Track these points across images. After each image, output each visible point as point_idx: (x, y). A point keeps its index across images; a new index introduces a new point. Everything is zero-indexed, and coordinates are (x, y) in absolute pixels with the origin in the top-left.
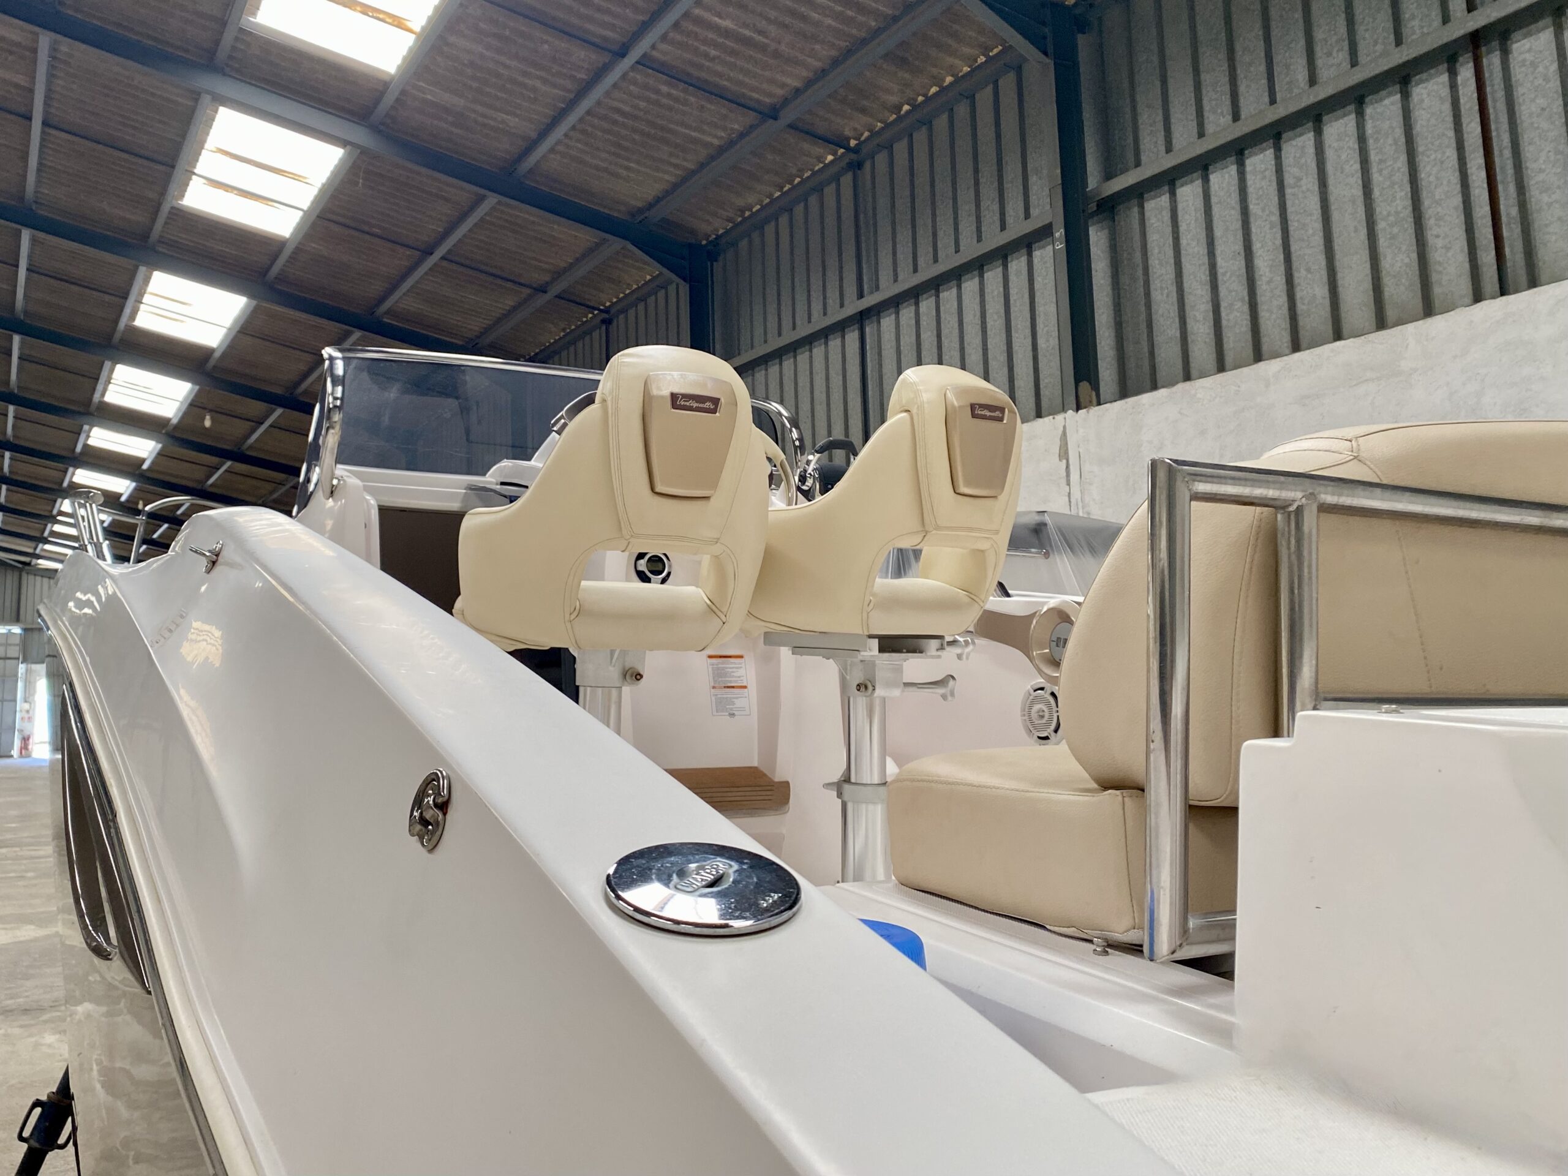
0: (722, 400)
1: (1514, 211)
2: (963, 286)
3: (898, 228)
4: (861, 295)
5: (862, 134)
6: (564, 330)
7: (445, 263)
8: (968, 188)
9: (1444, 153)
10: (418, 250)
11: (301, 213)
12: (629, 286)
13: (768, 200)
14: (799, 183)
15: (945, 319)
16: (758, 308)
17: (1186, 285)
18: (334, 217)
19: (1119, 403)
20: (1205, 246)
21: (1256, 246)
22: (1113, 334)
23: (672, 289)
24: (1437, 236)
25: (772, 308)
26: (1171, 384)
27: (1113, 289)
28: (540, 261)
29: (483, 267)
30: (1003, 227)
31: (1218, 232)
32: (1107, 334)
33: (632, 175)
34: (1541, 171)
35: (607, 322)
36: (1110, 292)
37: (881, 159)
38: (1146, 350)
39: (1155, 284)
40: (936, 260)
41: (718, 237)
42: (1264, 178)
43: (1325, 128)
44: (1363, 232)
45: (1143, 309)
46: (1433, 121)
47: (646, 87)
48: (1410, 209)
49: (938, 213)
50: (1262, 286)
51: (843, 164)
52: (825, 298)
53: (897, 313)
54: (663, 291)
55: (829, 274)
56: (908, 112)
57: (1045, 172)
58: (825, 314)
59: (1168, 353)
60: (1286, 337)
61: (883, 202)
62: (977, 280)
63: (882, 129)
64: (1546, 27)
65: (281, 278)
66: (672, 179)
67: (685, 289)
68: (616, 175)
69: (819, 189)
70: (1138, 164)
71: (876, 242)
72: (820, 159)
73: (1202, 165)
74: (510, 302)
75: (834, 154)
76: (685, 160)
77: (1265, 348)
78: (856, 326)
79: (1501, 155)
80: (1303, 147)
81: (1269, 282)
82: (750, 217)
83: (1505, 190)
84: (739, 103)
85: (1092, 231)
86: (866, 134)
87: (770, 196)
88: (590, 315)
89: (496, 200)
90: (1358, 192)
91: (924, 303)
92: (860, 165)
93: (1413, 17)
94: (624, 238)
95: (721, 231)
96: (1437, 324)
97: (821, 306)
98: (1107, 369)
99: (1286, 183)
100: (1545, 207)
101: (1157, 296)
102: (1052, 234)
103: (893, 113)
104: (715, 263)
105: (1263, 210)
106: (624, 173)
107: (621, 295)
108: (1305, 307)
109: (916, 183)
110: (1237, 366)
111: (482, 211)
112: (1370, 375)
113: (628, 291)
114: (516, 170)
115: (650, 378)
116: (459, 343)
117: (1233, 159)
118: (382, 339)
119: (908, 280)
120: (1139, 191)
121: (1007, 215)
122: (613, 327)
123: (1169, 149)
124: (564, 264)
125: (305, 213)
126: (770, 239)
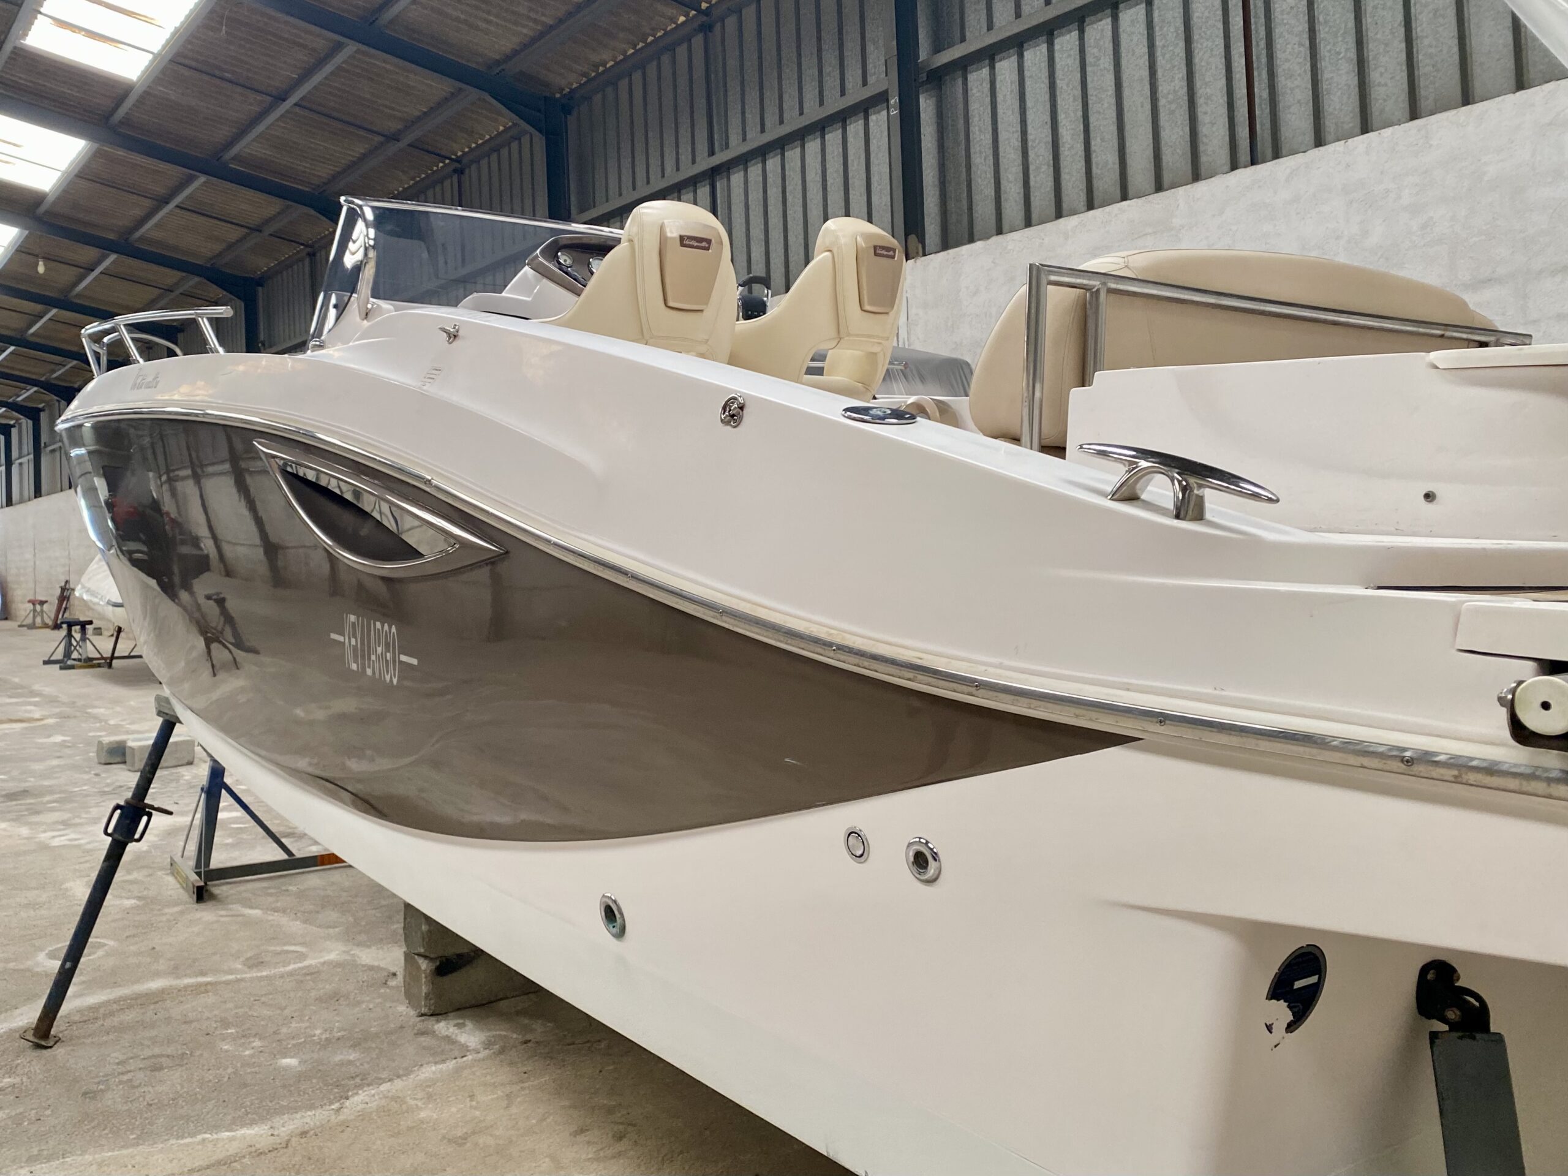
0: (713, 241)
1: (1265, 94)
2: (806, 146)
3: (747, 89)
4: (712, 153)
6: (413, 179)
7: (297, 110)
8: (812, 54)
9: (1214, 41)
10: (270, 95)
11: (150, 56)
12: (482, 136)
13: (621, 57)
14: (652, 42)
15: (790, 176)
16: (612, 164)
17: (1001, 149)
18: (186, 62)
19: (942, 253)
20: (1018, 115)
21: (1061, 117)
22: (938, 193)
23: (525, 140)
24: (1206, 113)
25: (626, 163)
26: (986, 237)
27: (939, 152)
28: (393, 109)
29: (335, 114)
30: (843, 93)
31: (1029, 103)
32: (932, 193)
33: (492, 28)
34: (1287, 60)
35: (460, 172)
36: (936, 155)
37: (731, 22)
38: (965, 207)
39: (975, 148)
40: (781, 122)
41: (572, 91)
42: (1070, 56)
43: (1120, 15)
44: (1148, 106)
45: (964, 170)
46: (1206, 14)
48: (1186, 89)
49: (784, 76)
50: (1065, 152)
51: (696, 25)
52: (677, 153)
53: (746, 170)
54: (516, 143)
55: (682, 131)
57: (881, 42)
58: (678, 169)
59: (984, 209)
60: (1083, 197)
61: (732, 63)
62: (818, 141)
65: (126, 122)
66: (531, 33)
67: (540, 142)
68: (477, 28)
69: (671, 48)
70: (963, 39)
71: (726, 103)
72: (673, 20)
73: (1018, 43)
74: (360, 149)
75: (687, 15)
76: (543, 15)
77: (1065, 206)
78: (707, 182)
79: (1258, 45)
80: (1102, 30)
81: (1072, 147)
82: (604, 72)
83: (1260, 75)
85: (922, 100)
87: (624, 52)
88: (441, 165)
89: (355, 48)
90: (1145, 73)
91: (771, 161)
92: (710, 27)
94: (484, 90)
95: (575, 85)
96: (1201, 187)
97: (673, 162)
98: (932, 224)
99: (1087, 62)
100: (1289, 91)
101: (976, 159)
102: (887, 101)
104: (569, 117)
105: (1068, 85)
106: (484, 25)
107: (474, 145)
108: (1099, 172)
109: (764, 47)
110: (1042, 222)
111: (339, 59)
112: (1150, 230)
113: (480, 142)
114: (377, 19)
115: (663, 223)
116: (307, 189)
117: (1044, 38)
118: (229, 185)
119: (756, 139)
120: (964, 65)
121: (846, 81)
122: (465, 178)
123: (990, 27)
124: (417, 113)
125: (156, 56)
126: (624, 96)
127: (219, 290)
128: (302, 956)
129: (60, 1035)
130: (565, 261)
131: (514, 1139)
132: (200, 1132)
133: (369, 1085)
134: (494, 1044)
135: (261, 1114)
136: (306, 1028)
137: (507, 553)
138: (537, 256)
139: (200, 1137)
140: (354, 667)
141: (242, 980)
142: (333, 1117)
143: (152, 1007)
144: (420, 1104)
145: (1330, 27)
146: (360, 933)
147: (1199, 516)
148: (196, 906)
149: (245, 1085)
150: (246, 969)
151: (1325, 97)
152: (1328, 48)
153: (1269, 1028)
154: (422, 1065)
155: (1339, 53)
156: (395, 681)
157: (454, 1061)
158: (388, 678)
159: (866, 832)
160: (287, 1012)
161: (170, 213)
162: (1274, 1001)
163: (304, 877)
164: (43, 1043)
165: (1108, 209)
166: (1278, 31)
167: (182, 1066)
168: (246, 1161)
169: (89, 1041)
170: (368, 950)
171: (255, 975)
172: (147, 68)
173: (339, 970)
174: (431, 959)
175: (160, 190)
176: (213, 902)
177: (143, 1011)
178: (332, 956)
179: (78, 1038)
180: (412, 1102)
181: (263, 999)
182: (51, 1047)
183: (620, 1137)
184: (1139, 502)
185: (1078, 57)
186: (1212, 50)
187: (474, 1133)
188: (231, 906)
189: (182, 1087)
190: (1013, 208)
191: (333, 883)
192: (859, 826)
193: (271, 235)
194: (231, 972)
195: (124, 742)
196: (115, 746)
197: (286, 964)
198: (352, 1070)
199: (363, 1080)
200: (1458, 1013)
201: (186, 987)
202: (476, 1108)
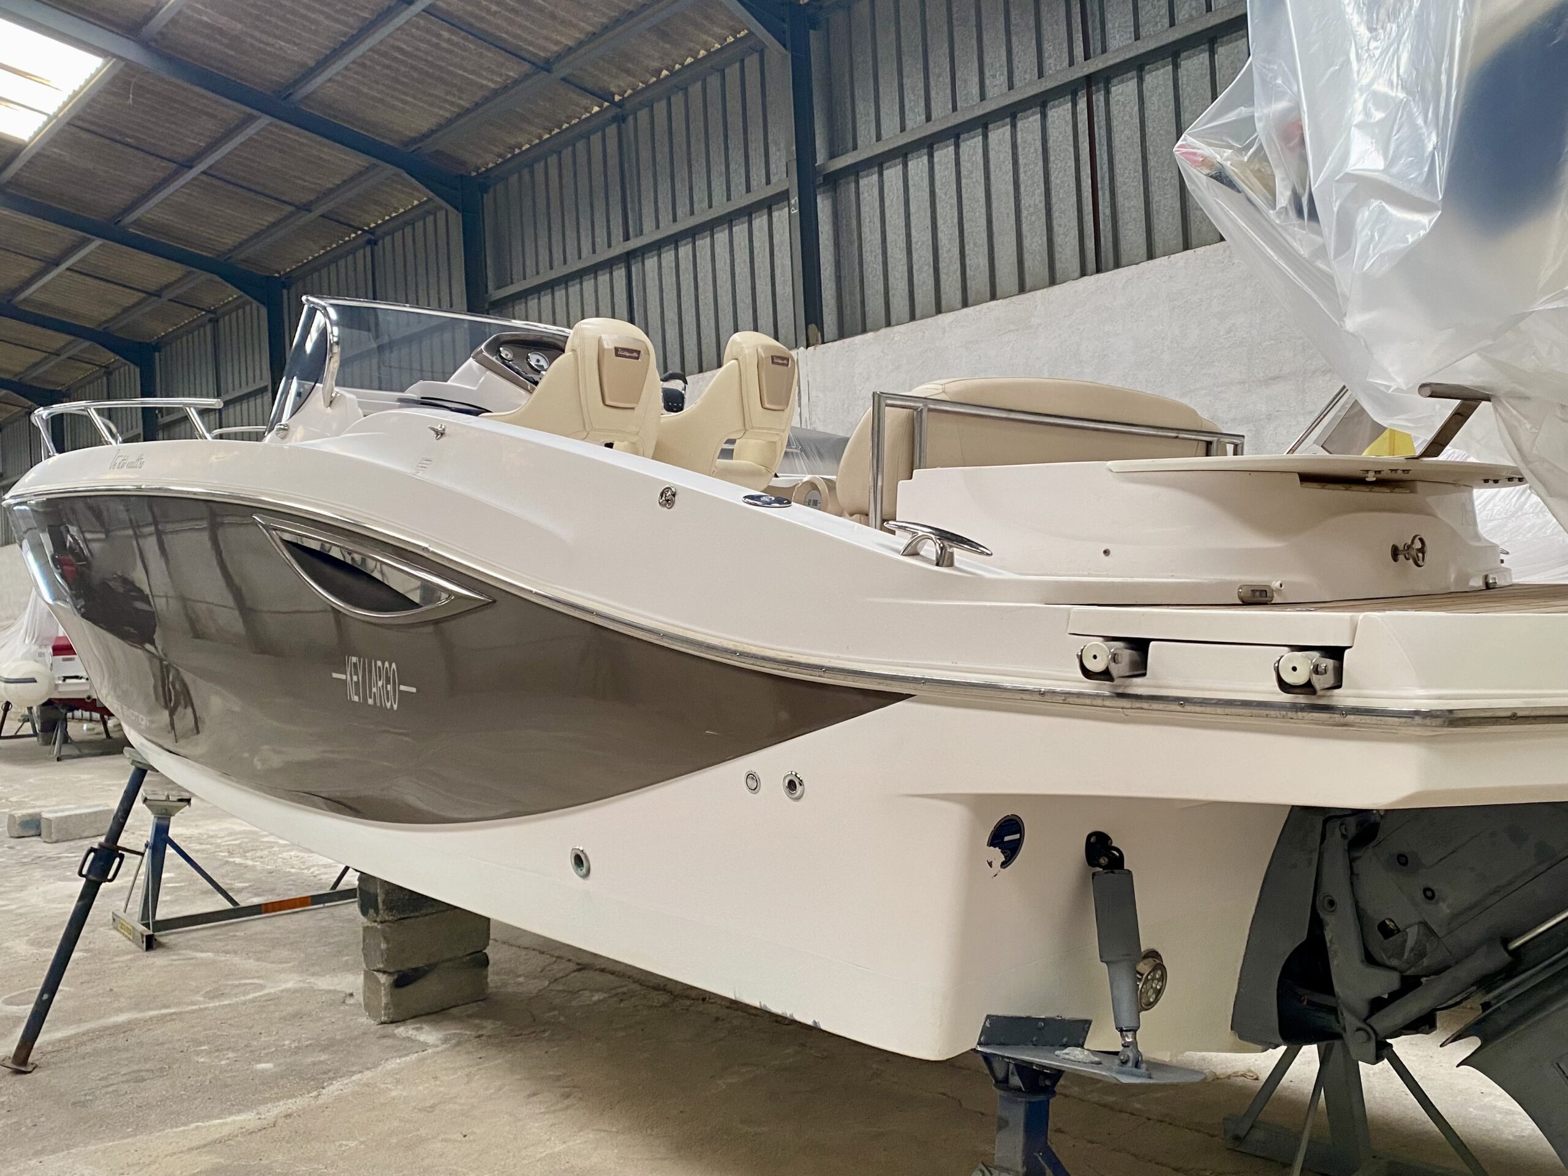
0: (642, 352)
1: (1108, 211)
2: (715, 236)
3: (659, 180)
4: (627, 238)
5: (625, 92)
6: (324, 248)
7: (204, 178)
8: (719, 151)
9: (1067, 163)
10: (176, 163)
11: (45, 118)
12: (396, 209)
13: (537, 141)
14: (567, 129)
15: (701, 263)
16: (529, 241)
17: (889, 249)
19: (838, 342)
20: (903, 219)
21: (940, 222)
22: (834, 287)
23: (441, 215)
25: (543, 242)
26: (876, 329)
27: (835, 249)
28: (305, 180)
29: (245, 184)
30: (748, 190)
31: (913, 209)
32: (829, 286)
33: (408, 108)
34: (1125, 183)
35: (372, 243)
36: (832, 252)
37: (643, 115)
38: (859, 301)
39: (866, 248)
40: (692, 213)
41: (488, 170)
42: (947, 168)
43: (990, 134)
44: (1013, 217)
45: (857, 267)
46: (1060, 138)
47: (428, 31)
48: (1044, 203)
49: (693, 170)
50: (943, 254)
51: (609, 115)
52: (593, 237)
53: (659, 256)
54: (431, 217)
55: (597, 217)
56: (667, 77)
57: (782, 145)
58: (594, 252)
59: (875, 303)
60: (959, 296)
61: (645, 155)
62: (727, 232)
63: (643, 89)
64: (1133, 78)
65: (14, 182)
66: (447, 115)
67: (456, 218)
68: (393, 107)
69: (587, 136)
70: (855, 148)
71: (639, 191)
72: (587, 109)
73: (903, 153)
74: (271, 218)
75: (601, 106)
76: (460, 98)
77: (943, 303)
78: (623, 265)
79: (1101, 168)
80: (975, 147)
81: (949, 250)
82: (519, 154)
83: (1104, 194)
84: (516, 54)
85: (819, 199)
86: (629, 92)
87: (540, 137)
88: (353, 235)
89: (267, 121)
90: (1011, 187)
91: (683, 248)
92: (624, 119)
93: (1050, 57)
94: (399, 166)
95: (491, 165)
96: (1057, 291)
97: (590, 244)
98: (830, 314)
101: (868, 257)
102: (789, 200)
103: (653, 76)
104: (485, 195)
105: (946, 194)
106: (400, 105)
107: (387, 218)
108: (972, 273)
109: (675, 141)
110: (923, 317)
111: (251, 131)
112: (1012, 327)
113: (394, 215)
114: (291, 94)
115: (601, 337)
116: (210, 255)
117: (926, 151)
118: (125, 248)
119: (669, 229)
120: (856, 170)
121: (752, 179)
122: (379, 248)
123: (879, 138)
124: (331, 186)
125: (50, 118)
126: (540, 177)
127: (111, 355)
128: (262, 987)
129: (37, 1063)
130: (507, 355)
131: (476, 1104)
132: (192, 1122)
133: (341, 1077)
134: (450, 1040)
135: (243, 1106)
136: (274, 1041)
137: (494, 601)
138: (481, 351)
139: (193, 1126)
140: (356, 699)
141: (206, 1009)
142: (313, 1102)
143: (122, 1035)
144: (389, 1086)
145: (1159, 158)
146: (313, 965)
147: (951, 565)
148: (146, 954)
149: (227, 1086)
150: (207, 1000)
151: (1156, 217)
152: (1157, 174)
153: (990, 864)
154: (387, 1059)
155: (1166, 180)
156: (395, 707)
157: (416, 1055)
158: (388, 705)
159: (760, 774)
160: (256, 1030)
161: (60, 276)
162: (992, 848)
163: (249, 924)
164: (23, 1069)
165: (978, 307)
166: (1117, 157)
167: (161, 1077)
168: (239, 1138)
169: (66, 1065)
170: (323, 978)
171: (217, 1004)
172: (41, 130)
173: (298, 995)
174: (390, 974)
175: (51, 252)
176: (163, 950)
177: (113, 1039)
178: (290, 985)
179: (55, 1064)
180: (383, 1086)
181: (229, 1022)
182: (30, 1072)
183: (567, 1096)
184: (919, 557)
185: (954, 170)
186: (1065, 170)
187: (440, 1103)
188: (181, 952)
189: (167, 1092)
190: (899, 303)
191: (279, 928)
192: (754, 769)
193: (170, 300)
194: (193, 1003)
195: (39, 814)
196: (28, 818)
197: (245, 994)
198: (325, 1067)
199: (336, 1074)
200: (1107, 860)
201: (151, 1018)
202: (439, 1086)
